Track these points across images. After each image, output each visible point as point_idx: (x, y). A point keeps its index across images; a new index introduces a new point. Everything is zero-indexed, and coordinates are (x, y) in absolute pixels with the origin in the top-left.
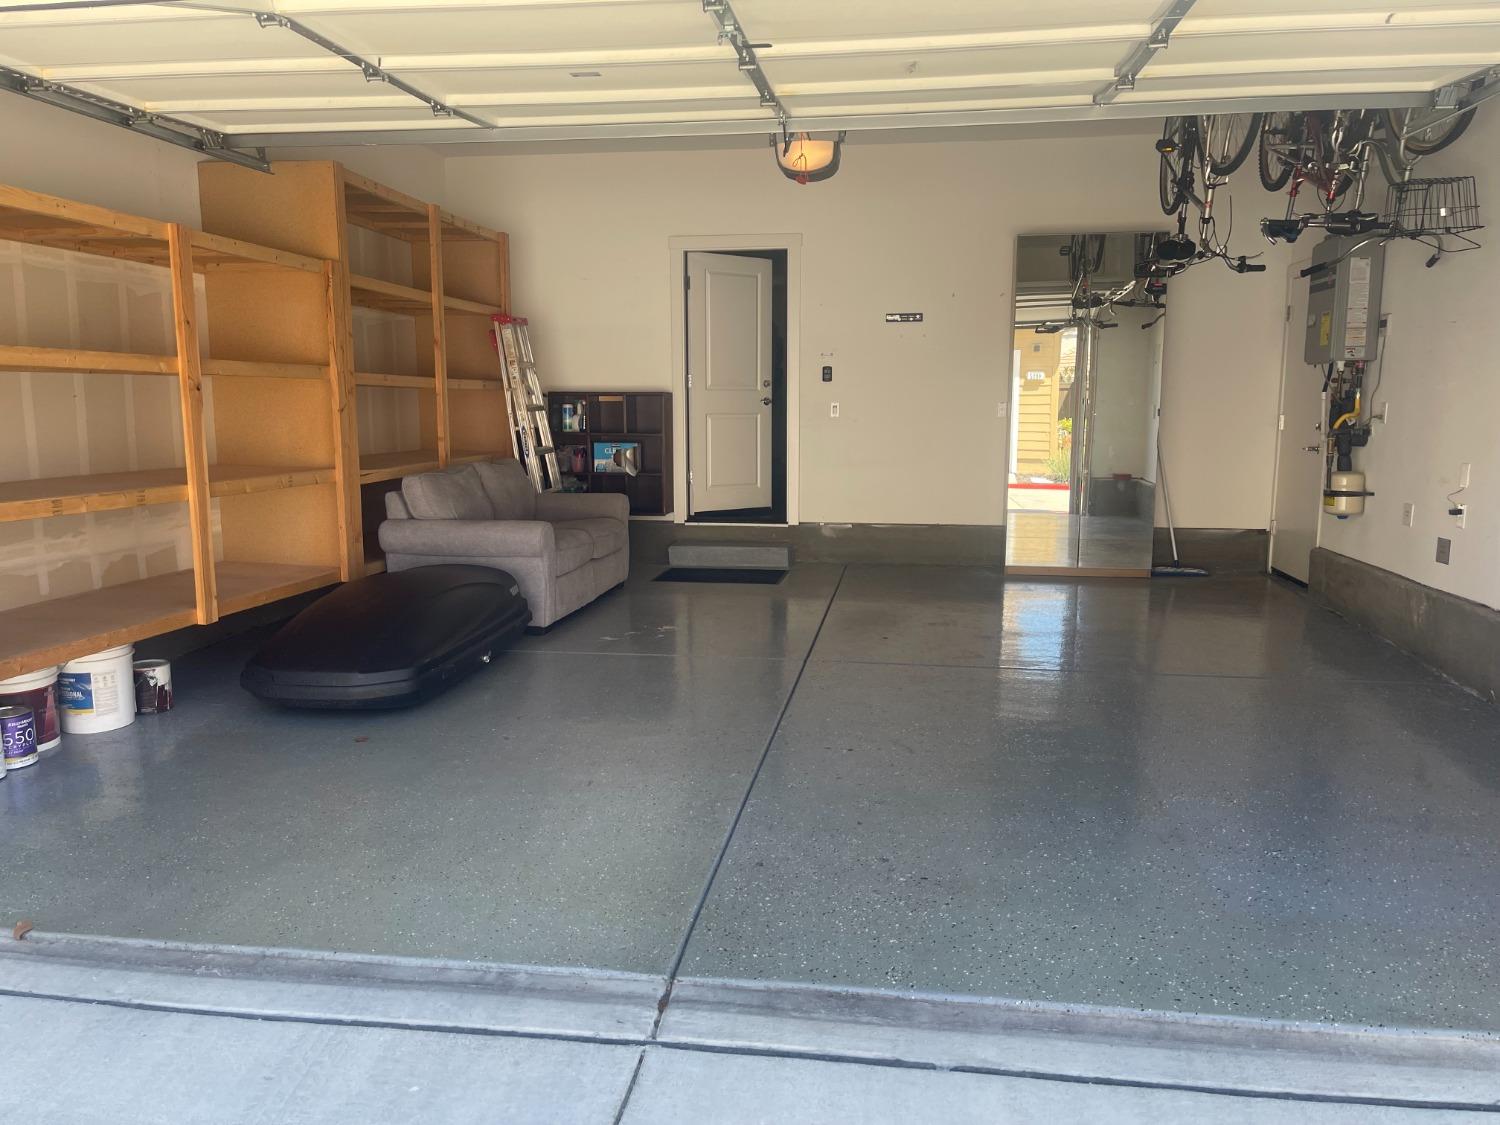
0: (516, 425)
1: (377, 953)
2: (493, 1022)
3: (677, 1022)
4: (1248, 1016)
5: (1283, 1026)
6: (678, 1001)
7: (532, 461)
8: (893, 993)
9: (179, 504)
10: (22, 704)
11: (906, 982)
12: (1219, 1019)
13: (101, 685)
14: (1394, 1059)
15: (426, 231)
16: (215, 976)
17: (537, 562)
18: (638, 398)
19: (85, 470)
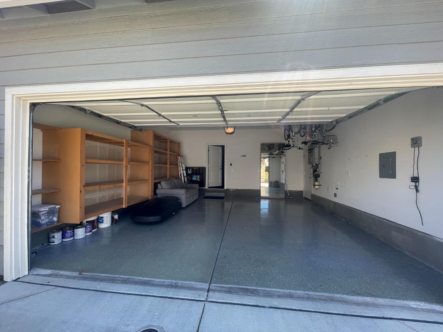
0: (180, 172)
1: (151, 278)
2: (174, 295)
3: (211, 295)
4: (326, 293)
5: (333, 295)
6: (212, 290)
7: (183, 178)
8: (254, 288)
9: (122, 186)
10: (90, 223)
11: (256, 285)
12: (320, 294)
13: (105, 219)
14: (358, 304)
15: (167, 142)
16: (118, 283)
17: (183, 196)
18: (200, 168)
19: (107, 180)
